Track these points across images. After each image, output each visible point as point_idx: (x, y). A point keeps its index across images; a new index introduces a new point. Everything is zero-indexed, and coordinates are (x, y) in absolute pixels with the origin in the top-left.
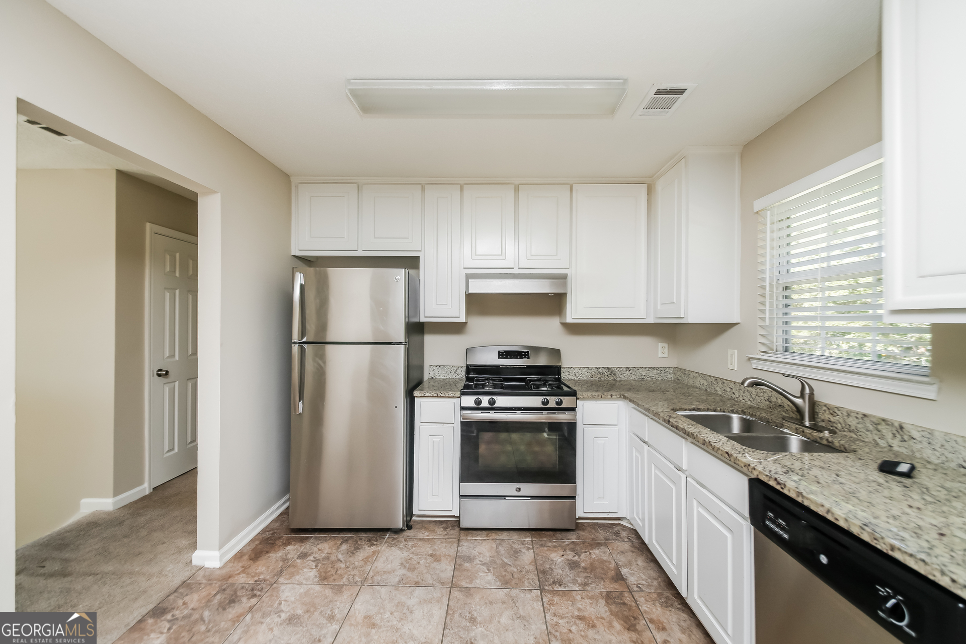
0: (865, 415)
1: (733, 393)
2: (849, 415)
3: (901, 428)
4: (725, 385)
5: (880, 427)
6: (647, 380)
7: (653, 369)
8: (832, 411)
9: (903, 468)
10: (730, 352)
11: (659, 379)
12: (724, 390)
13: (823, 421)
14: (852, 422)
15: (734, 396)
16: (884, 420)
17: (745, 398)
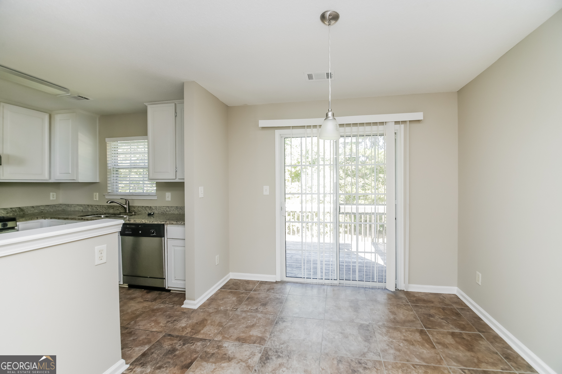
0: (143, 206)
1: (97, 209)
2: (139, 207)
3: (151, 207)
4: (93, 207)
5: (146, 208)
6: (44, 212)
7: (48, 206)
8: (134, 207)
9: (152, 213)
10: (95, 194)
11: (52, 210)
12: (93, 209)
13: (132, 211)
14: (140, 209)
15: (97, 210)
16: (147, 206)
17: (103, 210)
